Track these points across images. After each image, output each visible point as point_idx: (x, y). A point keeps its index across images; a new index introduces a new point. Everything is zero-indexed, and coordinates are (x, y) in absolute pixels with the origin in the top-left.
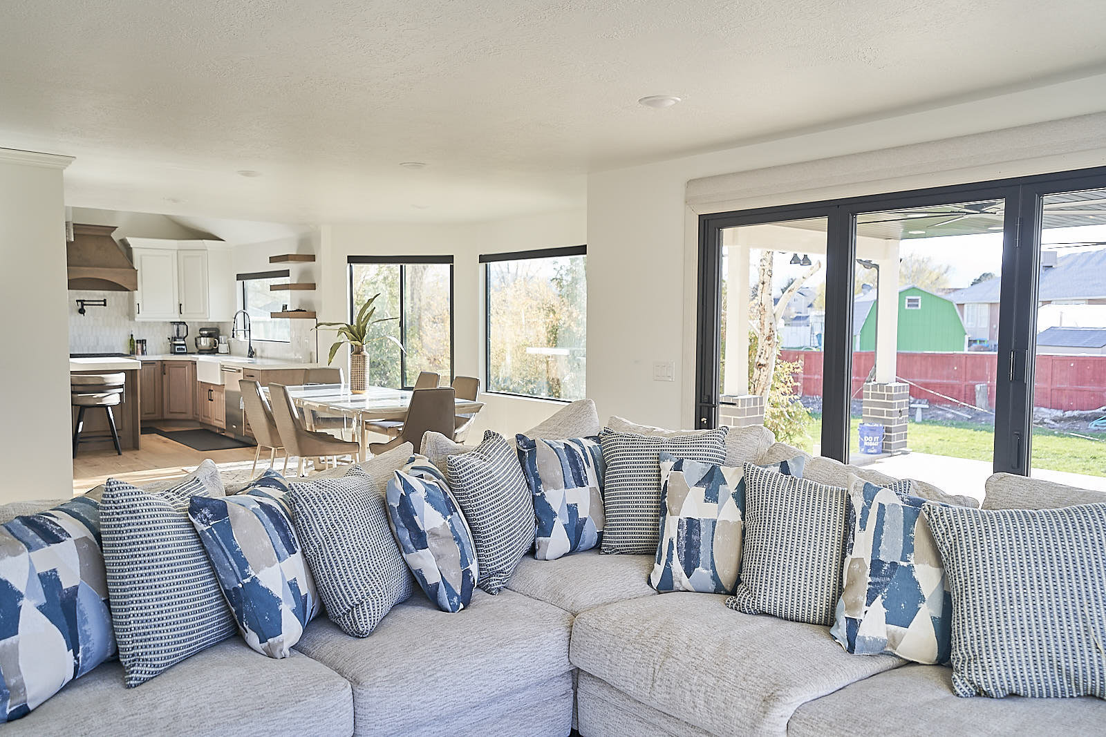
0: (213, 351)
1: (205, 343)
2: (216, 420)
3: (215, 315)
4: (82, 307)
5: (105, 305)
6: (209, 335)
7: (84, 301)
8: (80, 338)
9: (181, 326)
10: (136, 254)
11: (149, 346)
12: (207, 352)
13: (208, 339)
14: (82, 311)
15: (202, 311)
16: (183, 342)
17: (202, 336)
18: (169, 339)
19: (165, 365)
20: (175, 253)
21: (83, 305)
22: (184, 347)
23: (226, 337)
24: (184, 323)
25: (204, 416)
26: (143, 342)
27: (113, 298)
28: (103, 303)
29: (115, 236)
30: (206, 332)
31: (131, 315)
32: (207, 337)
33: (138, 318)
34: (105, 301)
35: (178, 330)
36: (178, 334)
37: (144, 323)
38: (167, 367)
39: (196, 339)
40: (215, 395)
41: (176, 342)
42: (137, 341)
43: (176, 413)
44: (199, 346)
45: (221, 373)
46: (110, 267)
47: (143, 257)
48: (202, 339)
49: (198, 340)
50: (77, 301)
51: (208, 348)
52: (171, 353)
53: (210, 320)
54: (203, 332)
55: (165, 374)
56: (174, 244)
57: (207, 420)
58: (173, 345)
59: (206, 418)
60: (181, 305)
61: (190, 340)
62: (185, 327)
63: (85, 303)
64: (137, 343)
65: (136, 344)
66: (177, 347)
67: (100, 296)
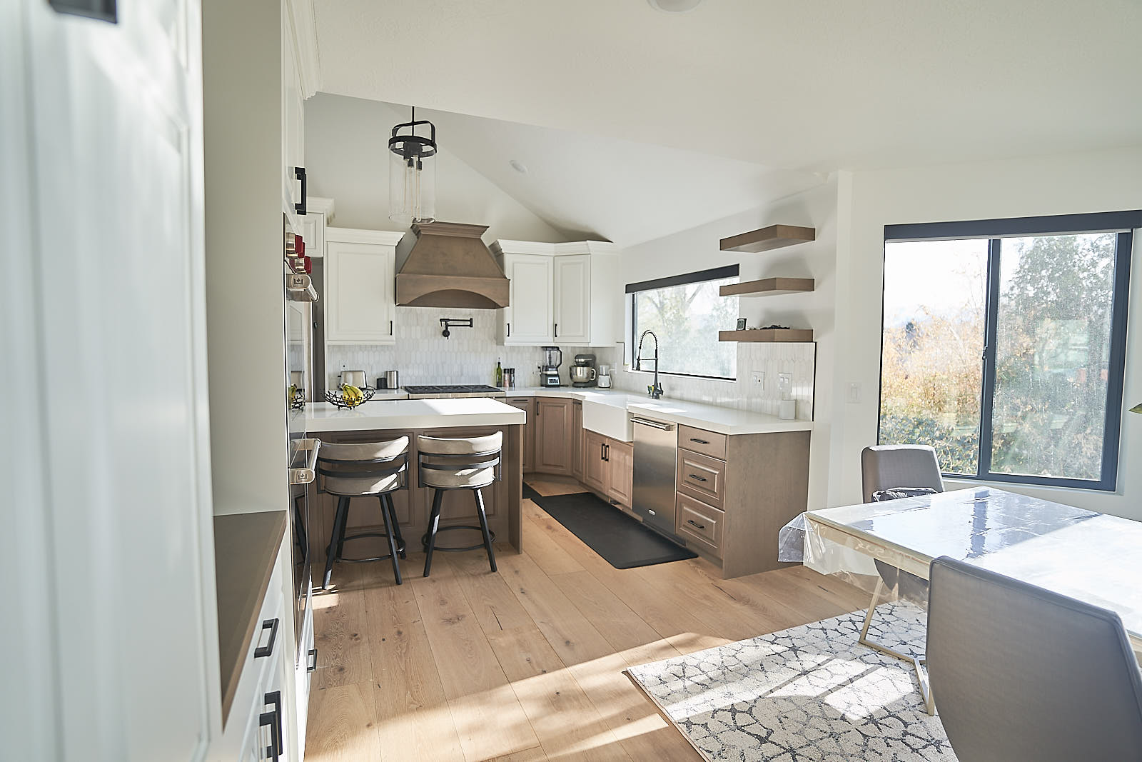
0: (591, 384)
1: (581, 373)
2: (612, 488)
3: (596, 338)
4: (447, 328)
5: (471, 326)
6: (586, 365)
7: (450, 320)
8: (443, 367)
9: (554, 352)
10: (508, 261)
11: (519, 378)
12: (583, 385)
13: (585, 368)
14: (446, 334)
15: (581, 334)
16: (556, 373)
17: (578, 365)
18: (539, 368)
19: (538, 403)
20: (552, 258)
21: (447, 326)
22: (557, 378)
23: (608, 366)
24: (558, 348)
25: (590, 477)
26: (511, 371)
27: (480, 317)
28: (469, 323)
29: (486, 239)
30: (583, 360)
31: (499, 340)
32: (583, 366)
33: (508, 342)
34: (471, 320)
35: (550, 358)
36: (550, 362)
37: (512, 348)
38: (540, 405)
39: (571, 369)
40: (613, 454)
41: (549, 373)
42: (505, 370)
43: (550, 465)
44: (574, 376)
45: (628, 424)
46: (479, 277)
47: (515, 265)
48: (579, 368)
49: (574, 369)
50: (441, 320)
51: (585, 380)
52: (542, 386)
53: (591, 345)
54: (580, 360)
55: (538, 414)
56: (551, 248)
57: (595, 485)
58: (544, 376)
59: (594, 481)
60: (556, 325)
61: (564, 369)
62: (559, 353)
63: (449, 323)
64: (505, 372)
65: (503, 374)
66: (549, 378)
67: (465, 315)
